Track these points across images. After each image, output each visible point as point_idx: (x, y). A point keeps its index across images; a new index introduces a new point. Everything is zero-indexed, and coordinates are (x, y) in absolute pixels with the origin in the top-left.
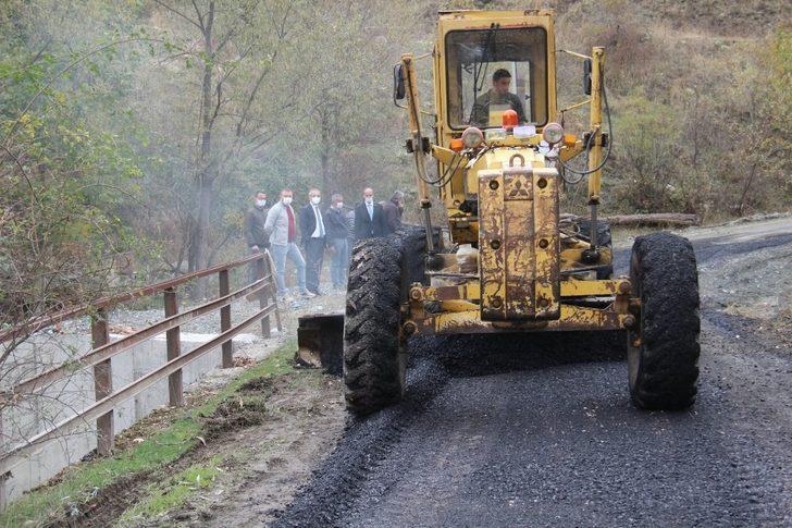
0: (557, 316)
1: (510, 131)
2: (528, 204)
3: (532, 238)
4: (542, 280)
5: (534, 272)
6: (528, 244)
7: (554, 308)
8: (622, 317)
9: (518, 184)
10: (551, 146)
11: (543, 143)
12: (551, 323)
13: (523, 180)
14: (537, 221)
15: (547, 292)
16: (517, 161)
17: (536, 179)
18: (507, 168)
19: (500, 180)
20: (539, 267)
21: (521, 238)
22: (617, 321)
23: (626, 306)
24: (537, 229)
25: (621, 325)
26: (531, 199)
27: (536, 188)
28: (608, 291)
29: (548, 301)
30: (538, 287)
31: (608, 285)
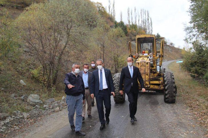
0: (150, 87)
1: (143, 54)
2: (145, 67)
3: (145, 73)
4: (147, 81)
5: (145, 79)
6: (144, 74)
7: (149, 86)
8: (162, 87)
9: (143, 64)
10: (151, 57)
11: (149, 57)
12: (149, 88)
13: (144, 63)
14: (146, 70)
15: (148, 83)
16: (143, 60)
17: (146, 63)
18: (141, 61)
19: (140, 63)
20: (146, 79)
21: (143, 73)
22: (161, 88)
23: (162, 86)
24: (146, 72)
25: (162, 89)
26: (145, 66)
27: (146, 65)
28: (159, 83)
29: (148, 85)
30: (146, 82)
31: (159, 82)
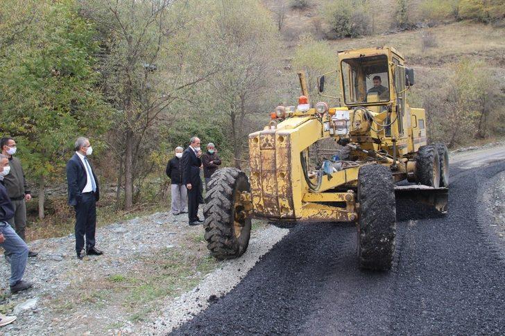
0: (293, 217)
2: (273, 152)
3: (275, 172)
4: (282, 197)
5: (277, 191)
6: (273, 175)
7: (291, 213)
8: (349, 214)
9: (267, 140)
13: (270, 137)
14: (278, 162)
15: (287, 205)
17: (277, 137)
19: (258, 138)
20: (279, 189)
21: (269, 171)
22: (347, 217)
23: (352, 208)
24: (278, 166)
25: (349, 219)
26: (274, 149)
27: (278, 143)
28: (340, 200)
29: (287, 209)
30: (280, 200)
31: (340, 196)
